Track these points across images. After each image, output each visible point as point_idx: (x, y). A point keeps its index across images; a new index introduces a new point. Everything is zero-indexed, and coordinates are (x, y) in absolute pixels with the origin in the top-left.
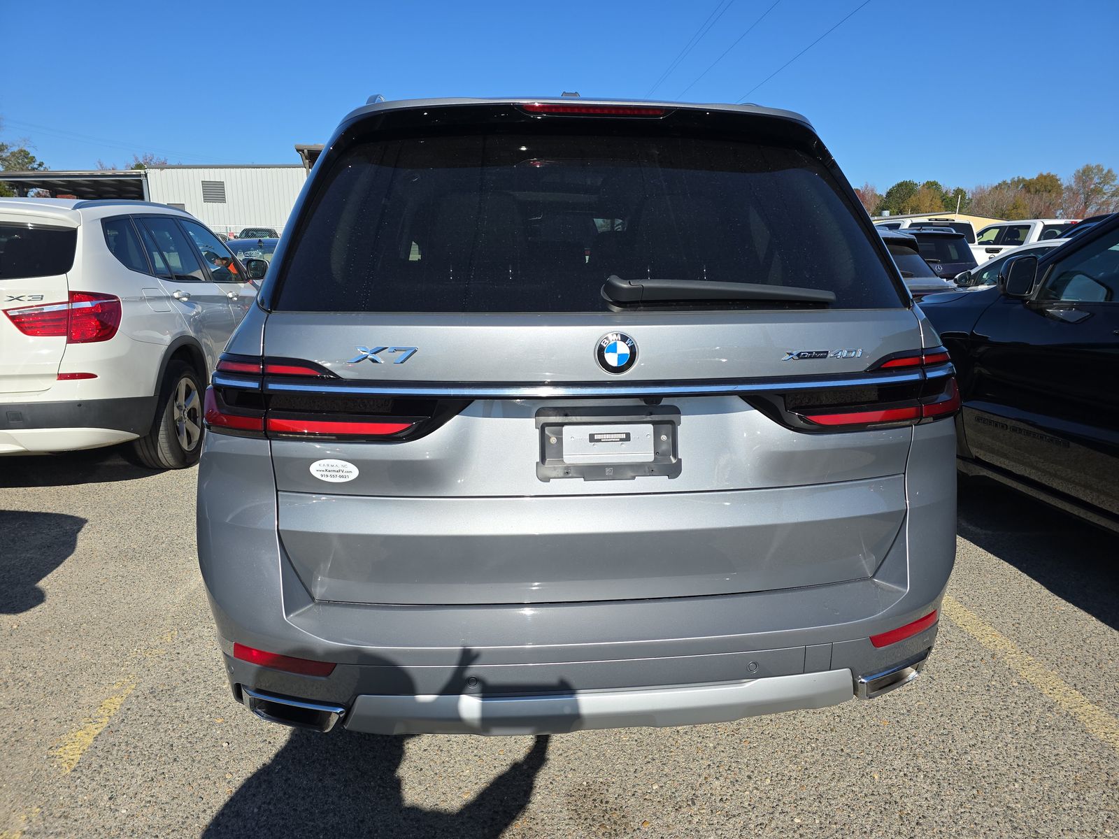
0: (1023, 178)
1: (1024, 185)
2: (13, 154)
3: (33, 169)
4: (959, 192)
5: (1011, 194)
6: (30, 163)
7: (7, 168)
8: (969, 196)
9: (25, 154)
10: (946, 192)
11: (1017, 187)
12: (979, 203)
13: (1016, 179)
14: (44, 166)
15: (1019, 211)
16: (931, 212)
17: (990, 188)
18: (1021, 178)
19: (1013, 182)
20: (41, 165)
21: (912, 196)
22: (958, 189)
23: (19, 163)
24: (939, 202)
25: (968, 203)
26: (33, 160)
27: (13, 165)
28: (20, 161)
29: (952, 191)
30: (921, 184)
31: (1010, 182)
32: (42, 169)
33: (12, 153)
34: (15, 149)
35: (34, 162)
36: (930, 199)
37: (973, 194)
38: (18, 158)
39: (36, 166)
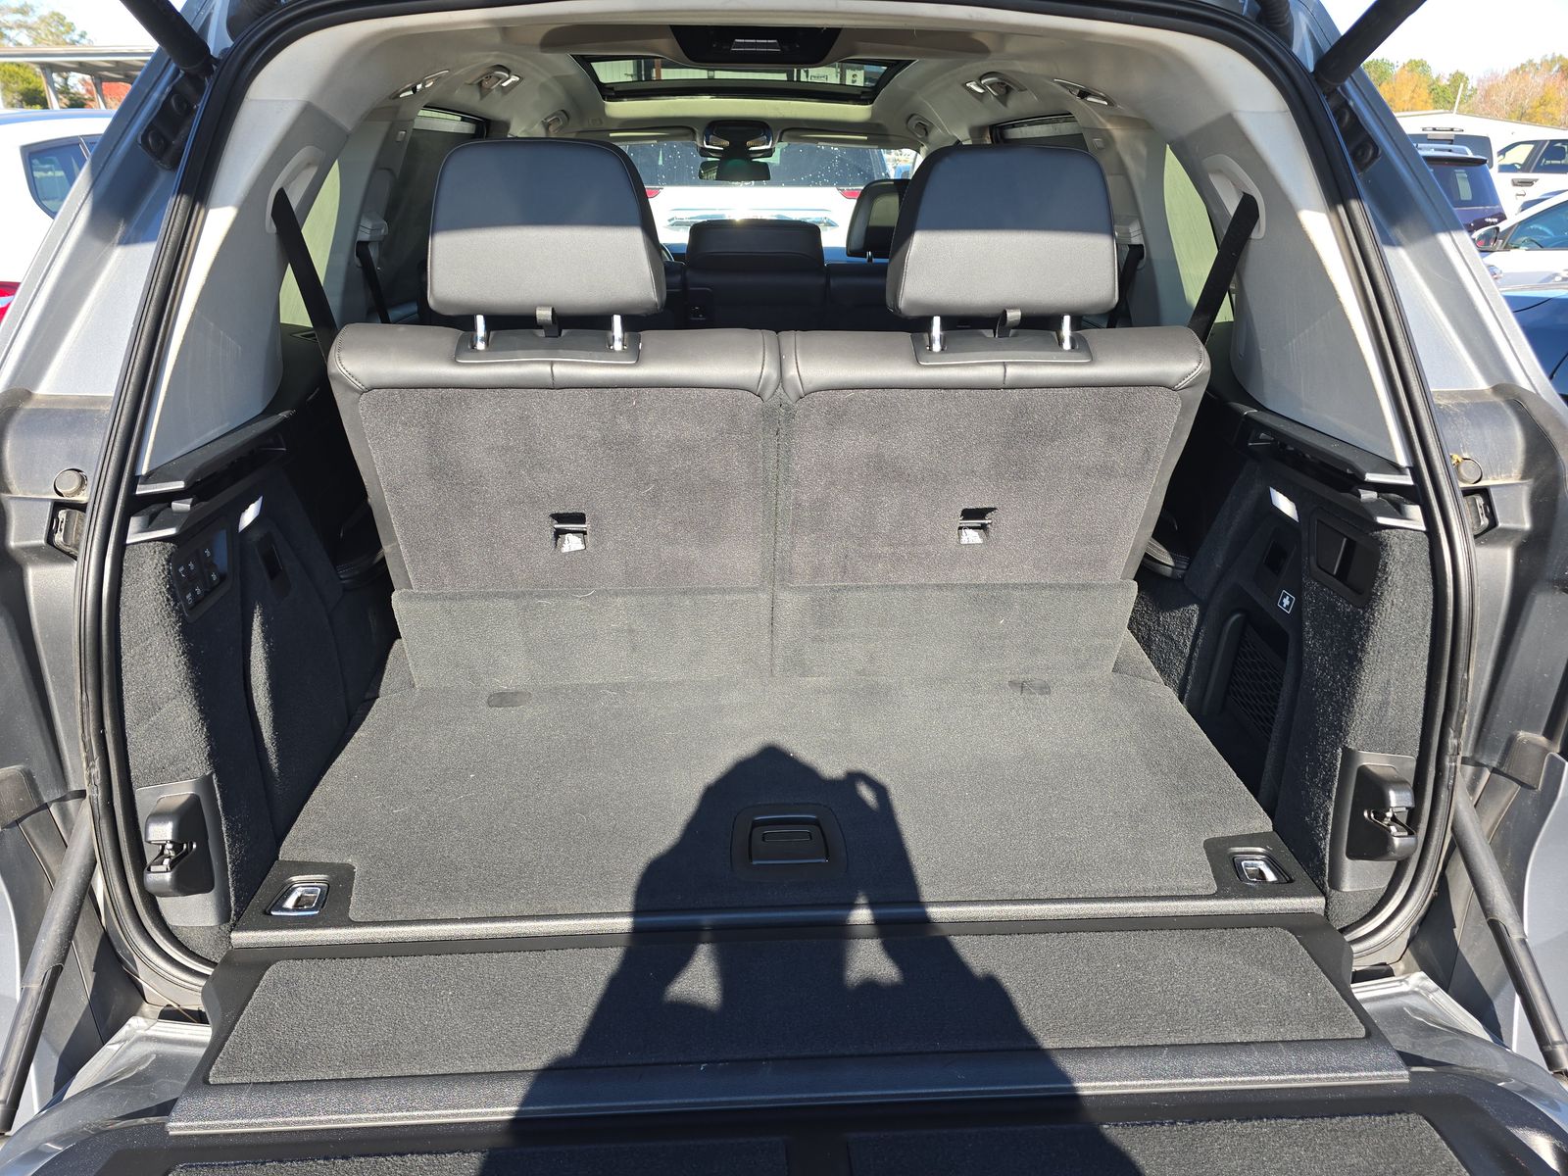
0: (1561, 56)
1: (1561, 67)
2: (42, 19)
3: (74, 43)
4: (1458, 78)
5: (1539, 80)
6: (68, 33)
7: (36, 41)
8: (1473, 83)
9: (60, 19)
10: (1438, 78)
11: (1550, 70)
12: (1487, 94)
13: (1549, 58)
14: (87, 37)
15: (1549, 109)
16: (1412, 110)
17: (1506, 72)
18: (1557, 55)
19: (1544, 62)
20: (82, 36)
21: (1384, 84)
22: (1457, 73)
23: (52, 33)
24: (1424, 93)
25: (1470, 96)
26: (70, 28)
27: (43, 36)
28: (53, 30)
29: (1448, 77)
30: (1401, 65)
31: (1539, 62)
32: (83, 41)
33: (40, 18)
34: (44, 11)
35: (73, 31)
36: (1412, 88)
37: (1479, 81)
38: (49, 25)
39: (76, 38)
